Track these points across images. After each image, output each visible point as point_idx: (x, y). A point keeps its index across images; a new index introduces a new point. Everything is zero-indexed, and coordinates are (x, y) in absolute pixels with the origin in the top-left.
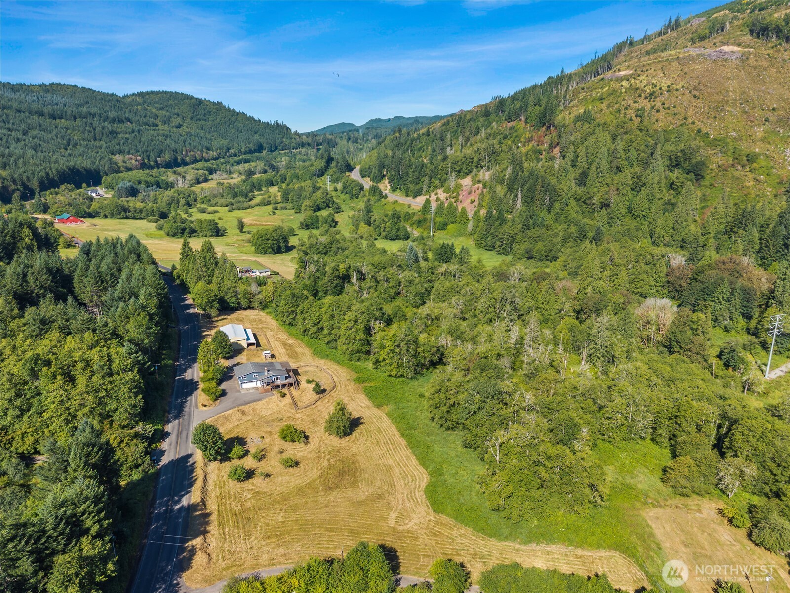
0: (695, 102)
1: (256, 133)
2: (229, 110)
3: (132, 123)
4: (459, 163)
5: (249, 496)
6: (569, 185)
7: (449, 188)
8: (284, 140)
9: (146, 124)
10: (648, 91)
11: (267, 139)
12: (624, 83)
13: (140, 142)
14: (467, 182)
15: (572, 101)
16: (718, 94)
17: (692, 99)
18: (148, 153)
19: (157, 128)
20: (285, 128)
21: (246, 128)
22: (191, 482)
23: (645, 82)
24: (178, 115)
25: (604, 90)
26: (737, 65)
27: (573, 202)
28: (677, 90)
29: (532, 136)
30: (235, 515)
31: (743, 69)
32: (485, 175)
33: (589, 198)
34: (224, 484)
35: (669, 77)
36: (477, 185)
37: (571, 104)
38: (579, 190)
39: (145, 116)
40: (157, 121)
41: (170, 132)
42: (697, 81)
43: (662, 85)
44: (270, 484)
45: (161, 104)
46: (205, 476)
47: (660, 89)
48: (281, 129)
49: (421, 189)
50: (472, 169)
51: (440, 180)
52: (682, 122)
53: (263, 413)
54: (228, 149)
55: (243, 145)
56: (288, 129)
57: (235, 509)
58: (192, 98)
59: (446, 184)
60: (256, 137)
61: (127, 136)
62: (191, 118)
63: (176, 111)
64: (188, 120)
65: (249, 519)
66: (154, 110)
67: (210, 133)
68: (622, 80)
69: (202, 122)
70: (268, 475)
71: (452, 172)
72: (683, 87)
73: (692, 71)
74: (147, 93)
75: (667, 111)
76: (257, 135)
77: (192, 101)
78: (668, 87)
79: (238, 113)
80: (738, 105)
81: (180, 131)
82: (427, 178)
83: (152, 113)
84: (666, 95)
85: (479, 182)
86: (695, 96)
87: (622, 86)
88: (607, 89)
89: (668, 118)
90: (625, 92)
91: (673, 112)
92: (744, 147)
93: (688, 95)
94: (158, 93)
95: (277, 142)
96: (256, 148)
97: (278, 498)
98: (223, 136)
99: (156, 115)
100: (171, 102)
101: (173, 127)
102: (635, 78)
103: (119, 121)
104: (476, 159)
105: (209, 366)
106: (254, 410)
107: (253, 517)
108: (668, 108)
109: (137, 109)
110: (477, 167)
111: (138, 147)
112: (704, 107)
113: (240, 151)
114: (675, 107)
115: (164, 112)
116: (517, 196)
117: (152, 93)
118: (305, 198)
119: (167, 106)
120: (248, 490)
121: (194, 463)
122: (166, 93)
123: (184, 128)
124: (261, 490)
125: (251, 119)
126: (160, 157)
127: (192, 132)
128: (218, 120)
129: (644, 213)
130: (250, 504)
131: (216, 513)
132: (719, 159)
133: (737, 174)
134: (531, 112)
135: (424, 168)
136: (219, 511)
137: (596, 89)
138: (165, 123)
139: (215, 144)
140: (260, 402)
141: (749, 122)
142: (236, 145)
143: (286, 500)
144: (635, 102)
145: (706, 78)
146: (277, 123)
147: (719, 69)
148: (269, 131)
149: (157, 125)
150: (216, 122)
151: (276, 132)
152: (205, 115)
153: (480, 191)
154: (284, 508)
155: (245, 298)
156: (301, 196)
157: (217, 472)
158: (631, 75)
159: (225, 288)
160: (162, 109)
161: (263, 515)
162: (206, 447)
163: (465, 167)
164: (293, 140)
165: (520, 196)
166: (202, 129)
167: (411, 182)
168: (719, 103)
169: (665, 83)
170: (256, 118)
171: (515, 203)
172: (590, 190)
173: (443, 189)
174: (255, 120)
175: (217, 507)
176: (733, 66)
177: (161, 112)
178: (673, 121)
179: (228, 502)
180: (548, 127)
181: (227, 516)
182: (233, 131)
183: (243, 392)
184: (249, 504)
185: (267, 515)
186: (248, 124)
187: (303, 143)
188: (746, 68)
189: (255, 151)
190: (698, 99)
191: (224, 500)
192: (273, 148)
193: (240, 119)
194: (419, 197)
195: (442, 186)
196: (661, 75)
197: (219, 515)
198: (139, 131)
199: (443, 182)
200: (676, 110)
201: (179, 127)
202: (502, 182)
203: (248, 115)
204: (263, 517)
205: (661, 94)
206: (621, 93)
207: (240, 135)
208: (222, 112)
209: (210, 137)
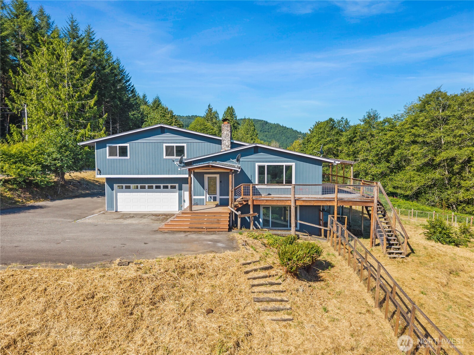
2: (283, 127)
21: (292, 136)
67: (270, 139)
69: (267, 133)
79: (288, 128)
125: (296, 131)
128: (276, 132)
150: (274, 133)
152: (268, 129)
166: (266, 136)
170: (298, 131)
182: (284, 138)
186: (293, 134)
193: (289, 131)
203: (294, 129)
207: (288, 140)
208: (279, 128)
209: (270, 140)
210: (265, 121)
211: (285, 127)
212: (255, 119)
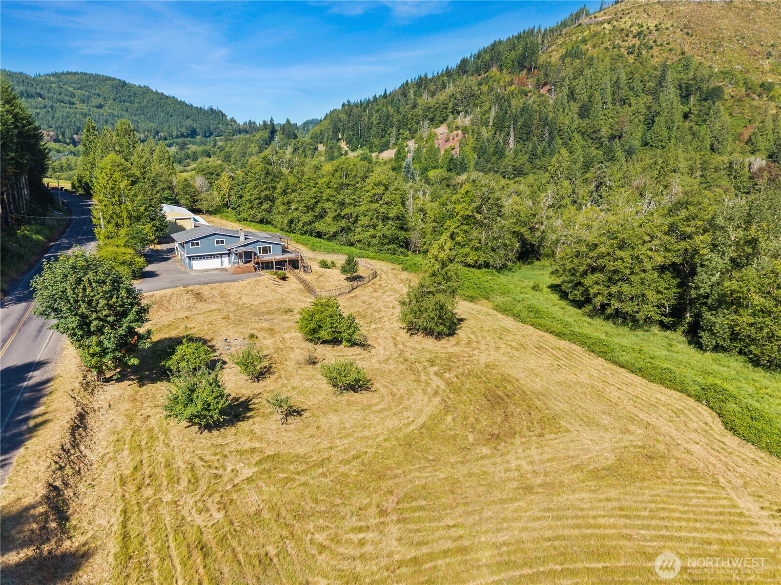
0: (689, 39)
1: (188, 118)
2: (157, 93)
3: (44, 99)
4: (432, 110)
5: (248, 472)
6: (569, 118)
7: (422, 138)
8: (220, 126)
9: (61, 101)
10: (635, 31)
11: (200, 124)
12: (605, 25)
13: (53, 118)
14: (442, 130)
15: (549, 46)
16: (711, 31)
17: (685, 37)
18: (62, 130)
19: (74, 106)
20: (220, 114)
21: (177, 112)
22: (21, 434)
23: (629, 23)
24: (99, 95)
25: (585, 34)
26: (722, 6)
27: (577, 137)
28: (667, 29)
29: (512, 79)
30: (203, 547)
31: (730, 10)
32: (464, 121)
33: (595, 132)
34: (152, 438)
35: (654, 18)
36: (455, 132)
37: (550, 49)
38: (584, 124)
39: (60, 94)
40: (75, 100)
41: (89, 110)
42: (686, 20)
43: (649, 25)
44: (309, 432)
45: (80, 84)
46: (82, 416)
47: (648, 28)
48: (217, 115)
49: (389, 142)
50: (447, 116)
51: (410, 130)
52: (679, 57)
53: (244, 300)
54: (157, 133)
55: (174, 129)
56: (223, 115)
57: (200, 520)
58: (114, 79)
59: (417, 136)
60: (189, 122)
61: (38, 111)
62: (114, 100)
63: (97, 91)
64: (110, 102)
65: (265, 561)
66: (71, 89)
67: (136, 115)
68: (603, 24)
69: (127, 104)
70: (293, 412)
71: (423, 121)
72: (672, 26)
73: (678, 11)
74: (63, 74)
75: (660, 48)
76: (189, 120)
77: (115, 82)
78: (656, 26)
79: (167, 97)
80: (736, 41)
81: (101, 111)
82: (394, 129)
83: (68, 91)
84: (656, 34)
85: (457, 128)
86: (687, 34)
87: (604, 28)
88: (588, 32)
89: (663, 55)
90: (609, 33)
91: (668, 49)
92: (755, 78)
93: (679, 33)
94: (75, 74)
95: (212, 127)
96: (189, 132)
97: (352, 470)
98: (151, 119)
99: (73, 93)
100: (90, 83)
101: (93, 106)
102: (617, 21)
103: (28, 96)
104: (451, 105)
105: (117, 225)
106: (222, 295)
107: (282, 552)
108: (661, 45)
109: (51, 87)
110: (453, 113)
111: (51, 123)
112: (700, 43)
113: (171, 135)
114: (668, 44)
115: (83, 92)
116: (508, 134)
117: (68, 73)
118: (251, 154)
119: (86, 86)
120: (241, 452)
121: (48, 381)
122: (85, 74)
123: (107, 108)
124: (283, 449)
125: (182, 103)
126: (77, 134)
127: (116, 113)
128: (145, 103)
129: (662, 144)
130: (254, 497)
131: (113, 546)
132: (730, 91)
133: (755, 103)
134: (506, 58)
135: (391, 118)
136: (125, 537)
137: (575, 33)
138: (84, 102)
139: (142, 126)
140: (237, 284)
141: (752, 57)
142: (166, 128)
143: (381, 477)
144: (623, 41)
145: (695, 17)
146: (211, 109)
147: (706, 10)
148: (203, 117)
149: (74, 104)
150: (142, 104)
151: (210, 117)
152: (130, 97)
153: (460, 137)
154: (390, 503)
155: (186, 193)
156: (245, 154)
157: (126, 405)
158: (612, 19)
159: (153, 175)
160: (81, 88)
161: (320, 538)
162: (84, 322)
163: (438, 113)
164: (229, 126)
165: (512, 134)
166: (127, 111)
167: (374, 136)
168: (715, 39)
169: (652, 24)
171: (506, 142)
172: (595, 122)
173: (413, 141)
174: (186, 105)
175: (116, 520)
176: (719, 7)
177: (79, 91)
178: (670, 57)
179: (168, 497)
180: (530, 69)
181: (165, 556)
182: (162, 115)
183: (193, 274)
184: (252, 500)
185: (336, 539)
186: (179, 108)
187: (240, 129)
188: (734, 9)
189: (188, 136)
190: (692, 36)
191: (148, 492)
192: (208, 134)
193: (170, 103)
194: (385, 152)
195: (413, 137)
196: (646, 16)
197: (126, 556)
198: (52, 107)
199: (413, 133)
200: (670, 47)
201: (100, 107)
202: (486, 124)
203: (179, 99)
204: (322, 548)
205: (650, 33)
206: (605, 34)
207: (170, 119)
208: (150, 96)
209: (135, 119)
210: (120, 81)
211: (162, 94)
212: (99, 75)
